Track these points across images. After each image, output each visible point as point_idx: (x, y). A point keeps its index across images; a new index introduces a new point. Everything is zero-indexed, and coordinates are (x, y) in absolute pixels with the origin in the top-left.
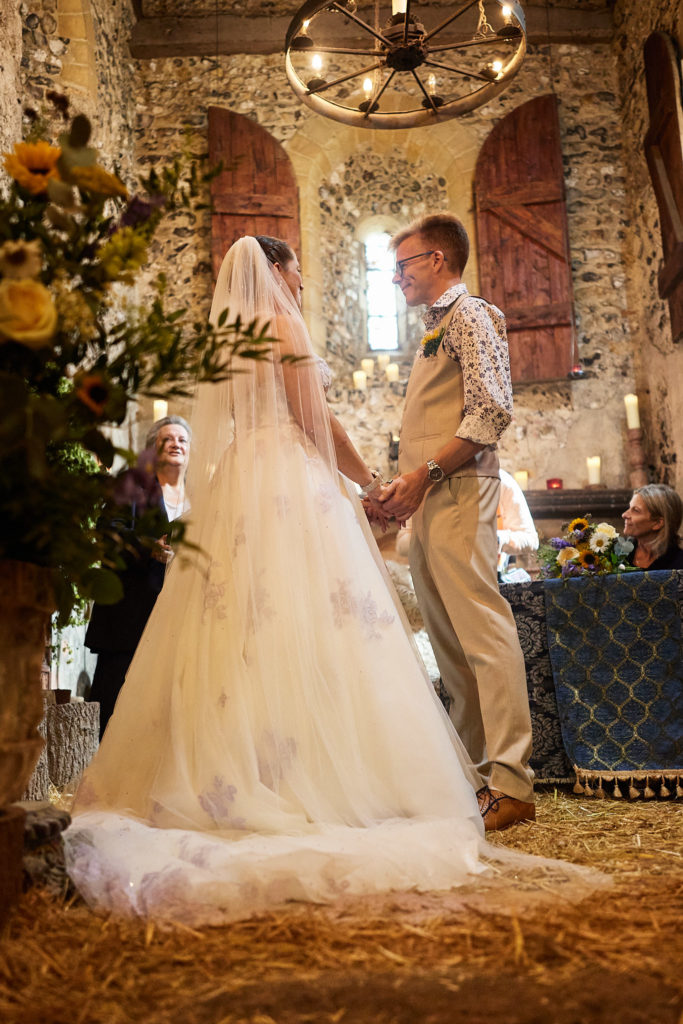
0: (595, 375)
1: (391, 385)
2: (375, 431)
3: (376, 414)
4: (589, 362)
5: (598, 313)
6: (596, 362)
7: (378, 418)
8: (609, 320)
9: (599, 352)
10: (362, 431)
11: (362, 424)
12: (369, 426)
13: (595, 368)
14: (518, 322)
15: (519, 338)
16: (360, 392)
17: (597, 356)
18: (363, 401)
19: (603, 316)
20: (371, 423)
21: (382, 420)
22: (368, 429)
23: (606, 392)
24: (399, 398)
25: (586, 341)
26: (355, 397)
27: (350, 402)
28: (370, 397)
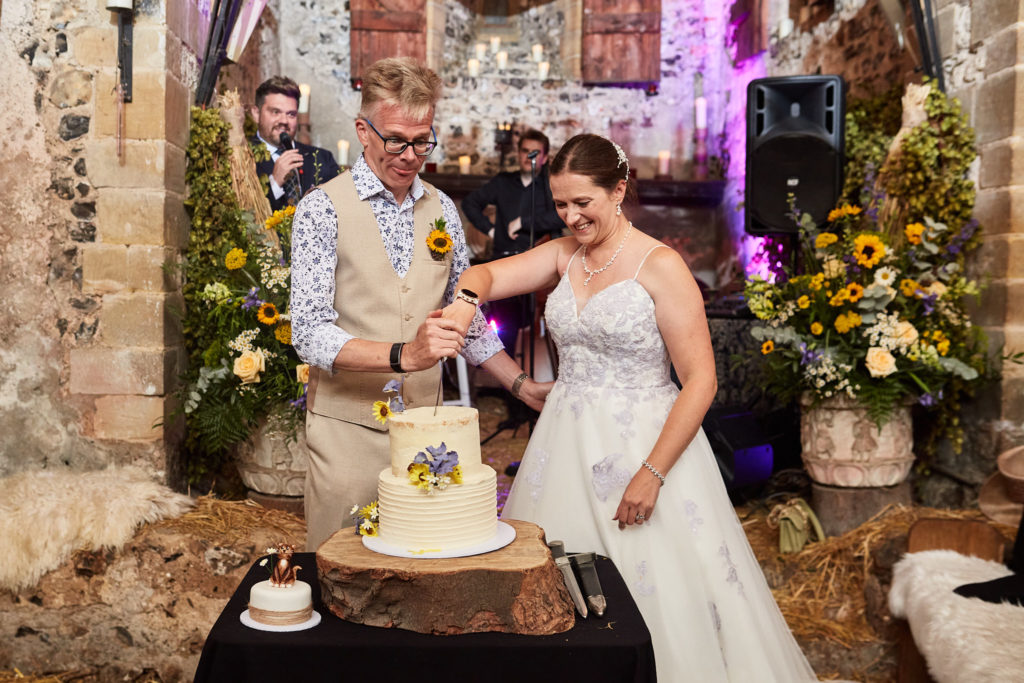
0: (675, 75)
1: (501, 72)
2: (484, 114)
3: (487, 99)
4: (670, 62)
5: (685, 16)
6: (677, 62)
7: (487, 103)
8: (692, 23)
9: (680, 53)
10: (473, 115)
11: (473, 108)
12: (479, 110)
13: (675, 68)
14: (612, 27)
15: (613, 41)
16: (473, 80)
17: (678, 57)
18: (475, 87)
19: (688, 20)
20: (481, 107)
21: (490, 106)
22: (479, 113)
23: (683, 90)
24: (505, 86)
25: (671, 43)
26: (470, 83)
27: (464, 87)
28: (482, 84)
